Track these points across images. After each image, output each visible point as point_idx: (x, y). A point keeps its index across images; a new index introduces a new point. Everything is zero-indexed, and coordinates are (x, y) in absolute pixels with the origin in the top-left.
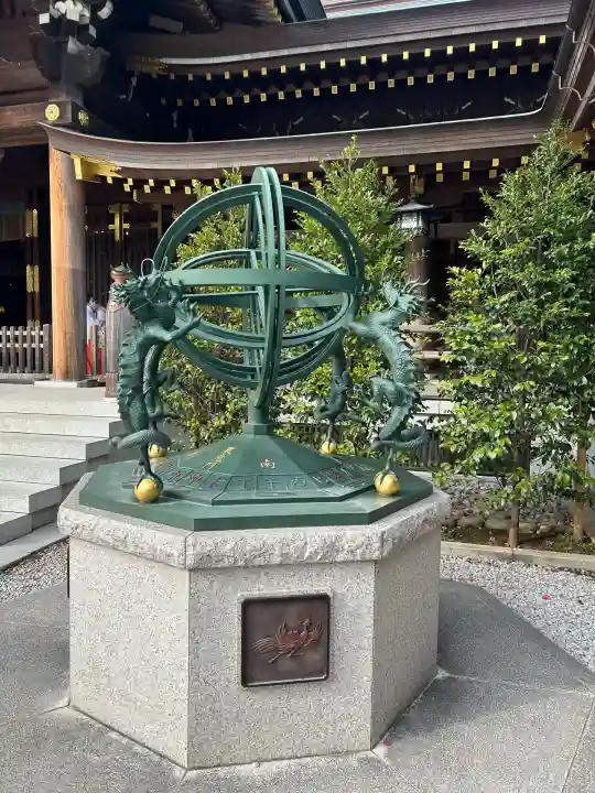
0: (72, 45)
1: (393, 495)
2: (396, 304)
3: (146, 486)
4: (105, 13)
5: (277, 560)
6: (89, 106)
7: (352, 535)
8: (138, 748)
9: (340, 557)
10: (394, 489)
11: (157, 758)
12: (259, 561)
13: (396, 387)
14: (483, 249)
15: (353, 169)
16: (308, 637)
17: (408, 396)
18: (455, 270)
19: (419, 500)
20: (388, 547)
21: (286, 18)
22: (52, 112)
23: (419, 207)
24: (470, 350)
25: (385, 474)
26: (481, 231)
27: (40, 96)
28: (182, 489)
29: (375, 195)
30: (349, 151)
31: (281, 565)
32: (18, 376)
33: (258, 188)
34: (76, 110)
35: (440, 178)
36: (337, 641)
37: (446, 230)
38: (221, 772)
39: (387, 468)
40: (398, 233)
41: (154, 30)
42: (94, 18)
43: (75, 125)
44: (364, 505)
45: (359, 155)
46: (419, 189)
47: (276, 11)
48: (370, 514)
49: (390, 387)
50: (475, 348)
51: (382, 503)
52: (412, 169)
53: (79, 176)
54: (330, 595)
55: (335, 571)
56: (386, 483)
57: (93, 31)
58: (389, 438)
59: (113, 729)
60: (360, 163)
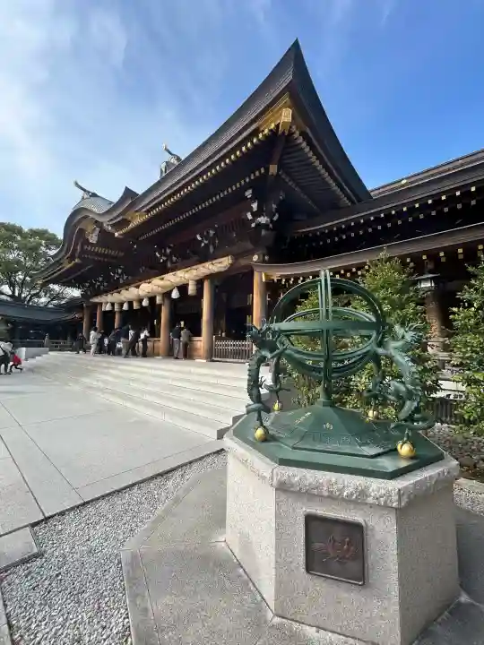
0: (263, 232)
1: (412, 458)
2: (403, 337)
3: (260, 432)
4: (275, 218)
5: (326, 494)
6: (269, 254)
7: (376, 486)
8: (251, 584)
9: (370, 500)
10: (410, 454)
11: (259, 598)
12: (315, 492)
13: (407, 389)
14: (474, 296)
15: (386, 263)
16: (348, 550)
17: (416, 395)
18: (455, 309)
19: (432, 463)
20: (405, 500)
21: (353, 202)
22: (255, 258)
23: (430, 276)
24: (471, 357)
25: (404, 443)
26: (471, 286)
27: (251, 253)
28: (280, 435)
29: (400, 273)
30: (382, 255)
31: (329, 497)
32: (240, 361)
33: (320, 281)
34: (264, 256)
35: (443, 260)
36: (371, 559)
37: (451, 286)
38: (295, 626)
39: (405, 439)
40: (417, 291)
41: (298, 220)
42: (272, 221)
43: (264, 261)
44: (388, 464)
45: (388, 255)
46: (430, 266)
47: (345, 199)
48: (391, 472)
49: (402, 388)
50: (475, 356)
51: (403, 464)
52: (424, 257)
53: (264, 280)
54: (363, 524)
55: (366, 508)
56: (405, 449)
57: (271, 225)
58: (405, 420)
59: (242, 567)
60: (390, 259)
